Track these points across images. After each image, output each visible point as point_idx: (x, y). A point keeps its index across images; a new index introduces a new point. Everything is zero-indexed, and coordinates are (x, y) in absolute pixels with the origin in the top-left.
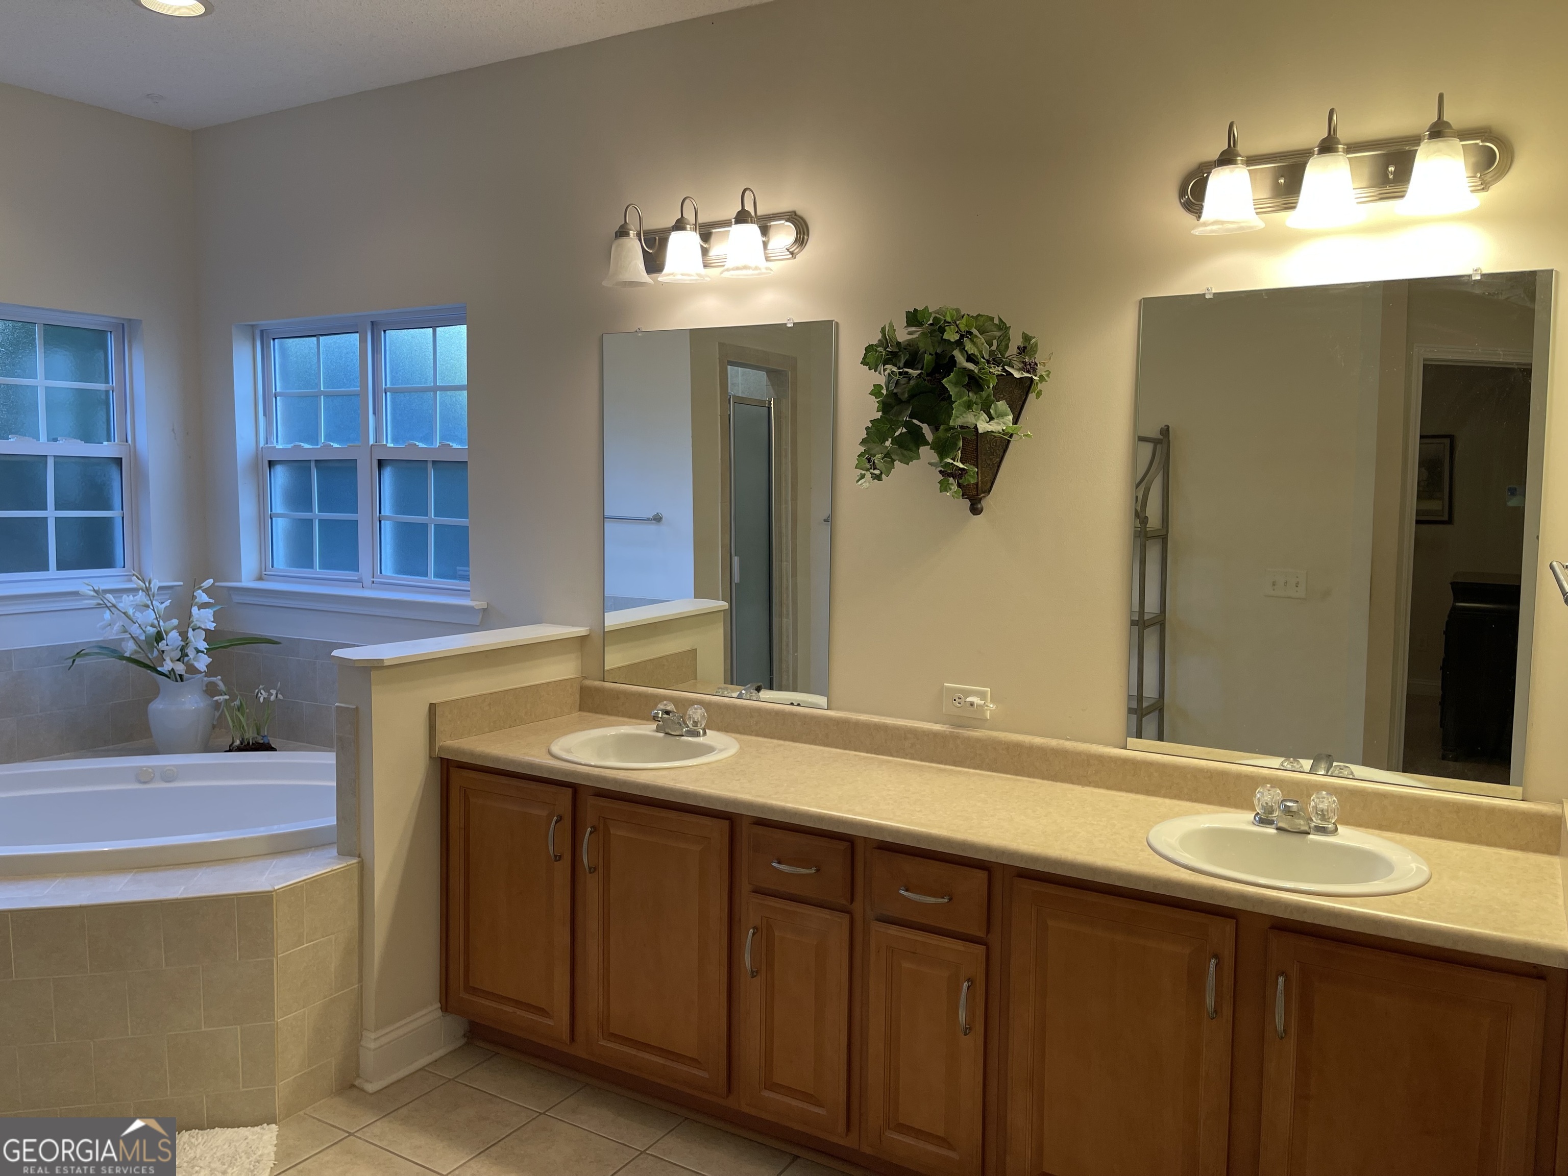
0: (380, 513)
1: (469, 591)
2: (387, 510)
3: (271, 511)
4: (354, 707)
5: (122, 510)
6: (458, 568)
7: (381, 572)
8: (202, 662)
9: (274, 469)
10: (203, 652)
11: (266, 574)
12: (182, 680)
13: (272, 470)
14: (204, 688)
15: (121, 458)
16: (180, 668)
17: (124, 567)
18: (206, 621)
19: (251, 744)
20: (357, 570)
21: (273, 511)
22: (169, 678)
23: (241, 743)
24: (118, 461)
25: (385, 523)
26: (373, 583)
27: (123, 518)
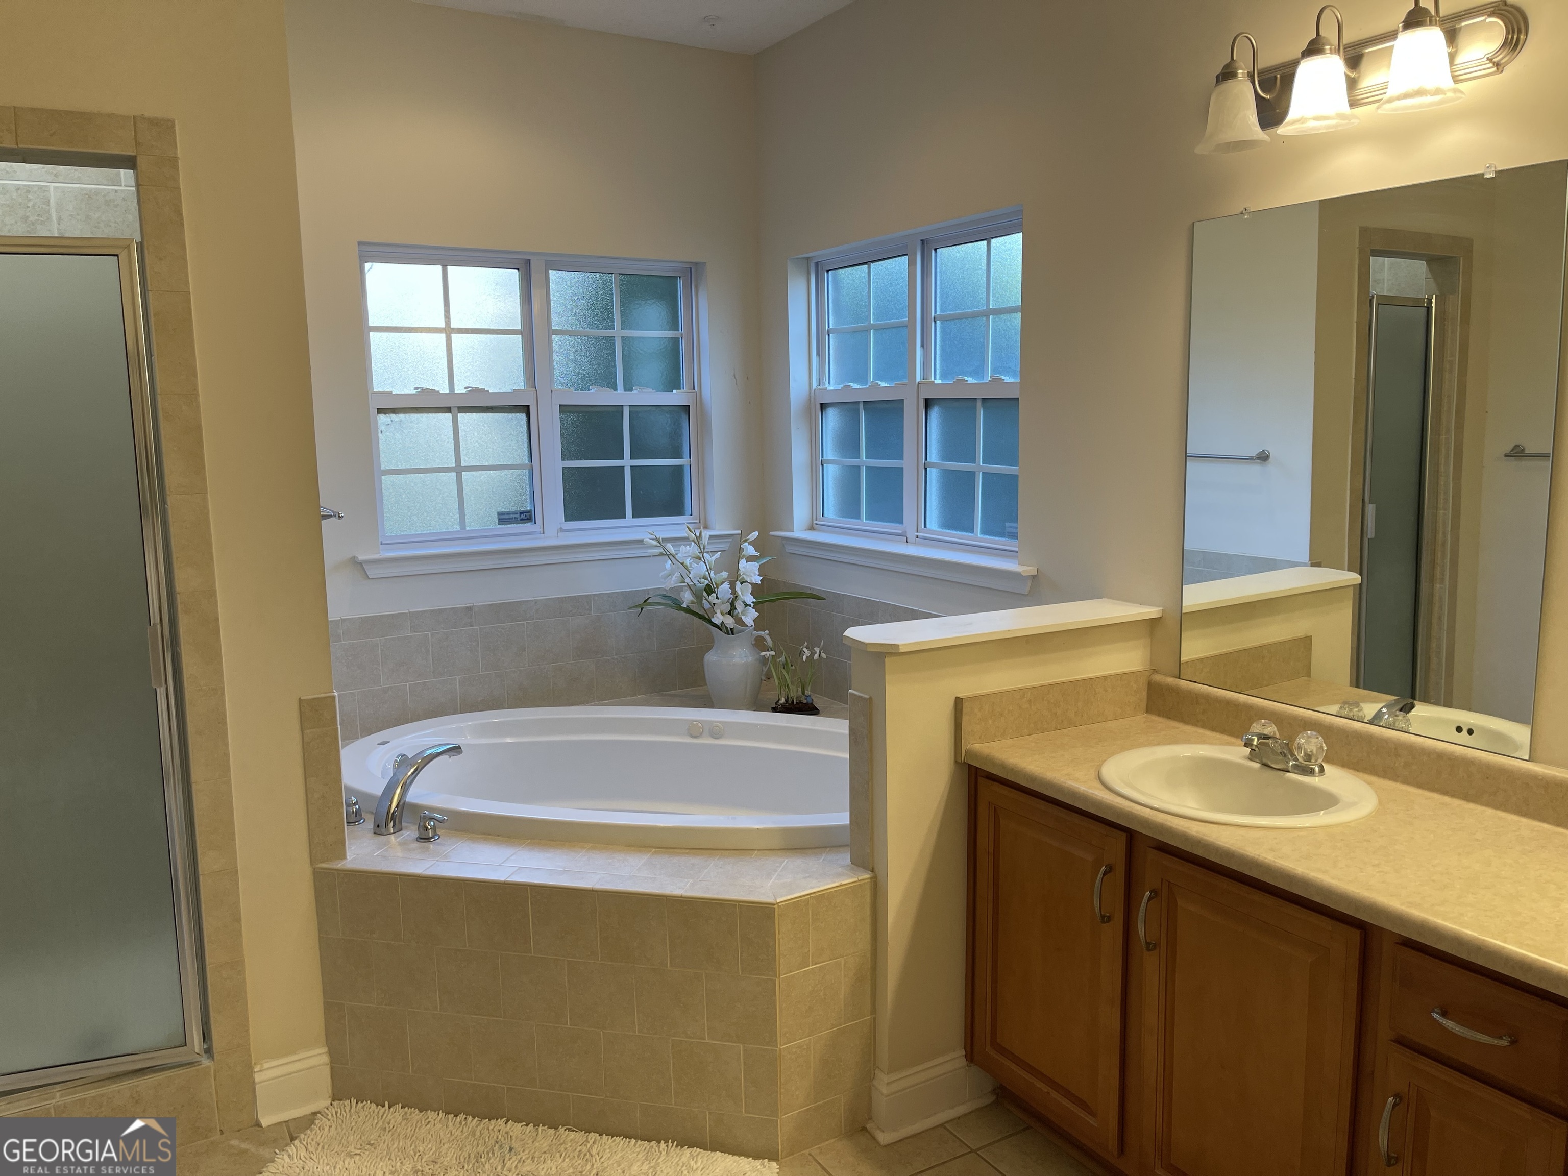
0: (926, 459)
1: (1017, 552)
2: (933, 457)
3: (822, 457)
4: (867, 697)
5: (690, 458)
6: (1007, 524)
7: (925, 526)
8: (750, 617)
9: (826, 413)
10: (750, 606)
11: (817, 524)
12: (733, 634)
13: (824, 413)
14: (753, 642)
15: (689, 406)
16: (729, 622)
17: (691, 515)
18: (752, 575)
19: (795, 704)
20: (902, 523)
21: (824, 458)
22: (721, 630)
23: (786, 701)
24: (687, 408)
25: (930, 471)
26: (917, 538)
27: (690, 466)
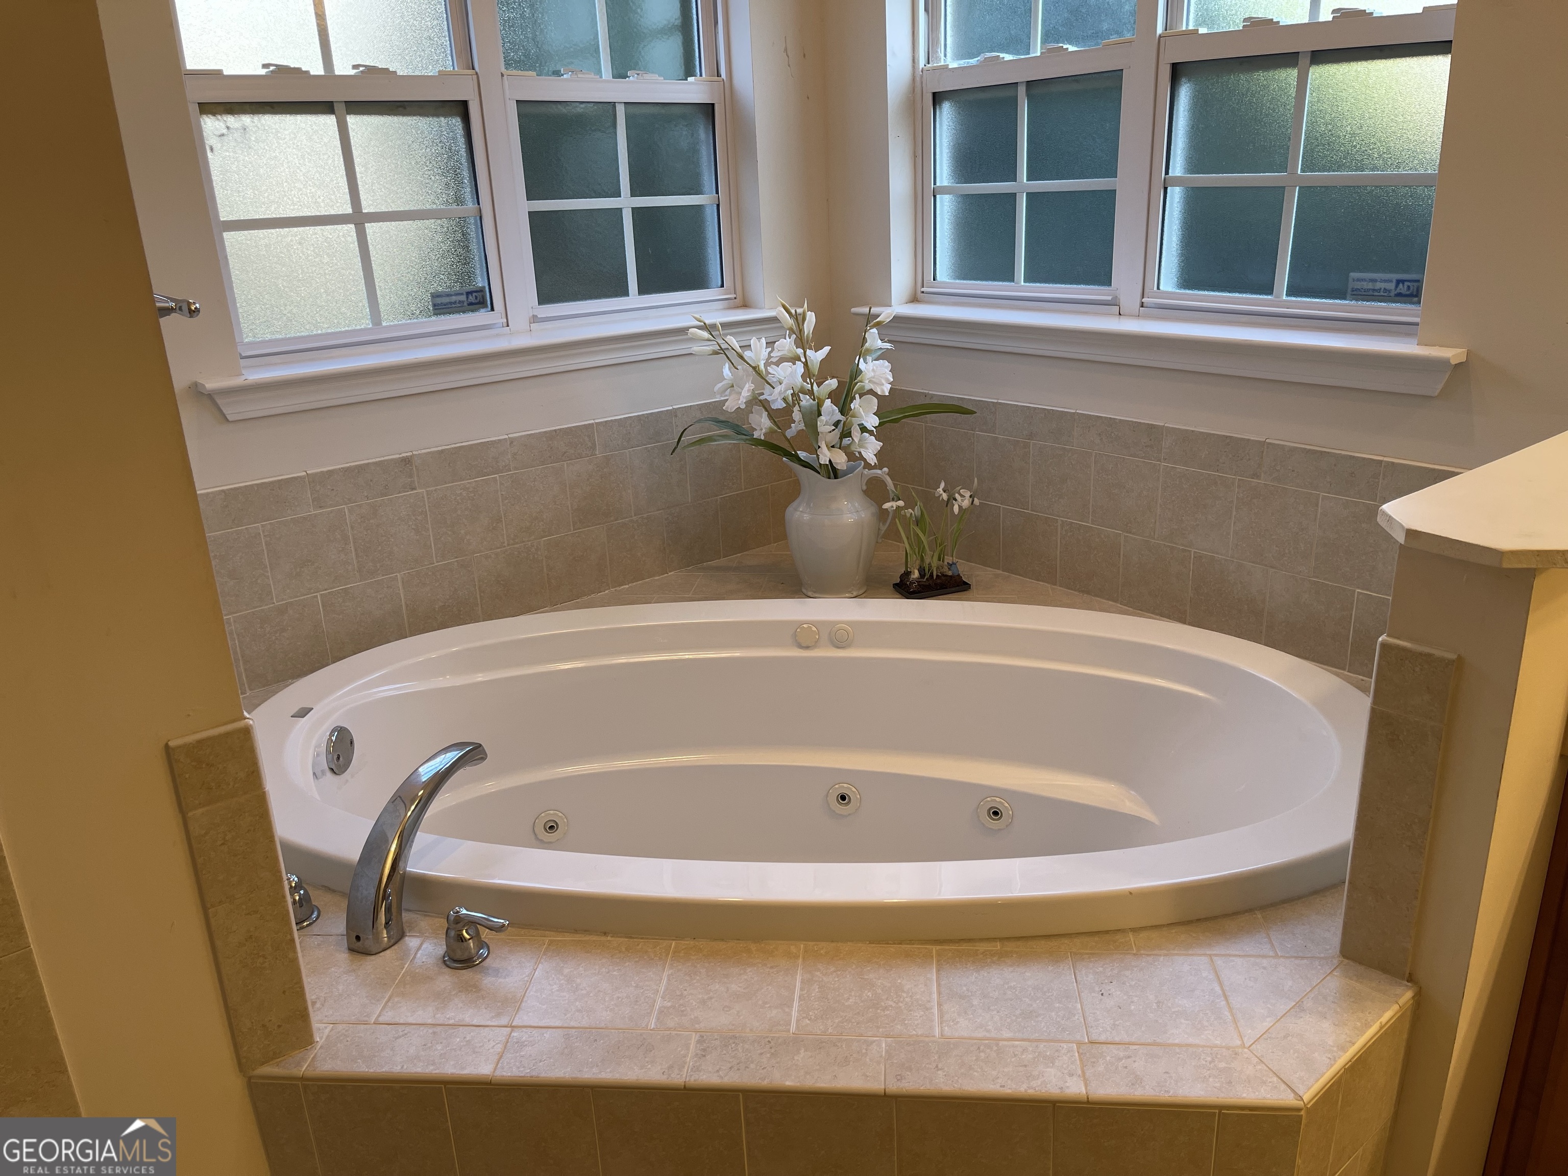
0: (1167, 173)
1: (1417, 324)
2: (1178, 168)
3: (935, 184)
4: (1453, 656)
5: (717, 192)
7: (1158, 288)
8: (870, 448)
9: (940, 109)
10: (871, 433)
11: (923, 292)
12: (836, 477)
13: (938, 107)
14: (864, 488)
15: (713, 105)
16: (840, 460)
17: (722, 286)
19: (935, 577)
20: (1109, 283)
21: (938, 184)
22: (819, 473)
23: (922, 575)
24: (708, 110)
25: (1172, 191)
26: (1142, 306)
27: (718, 206)
